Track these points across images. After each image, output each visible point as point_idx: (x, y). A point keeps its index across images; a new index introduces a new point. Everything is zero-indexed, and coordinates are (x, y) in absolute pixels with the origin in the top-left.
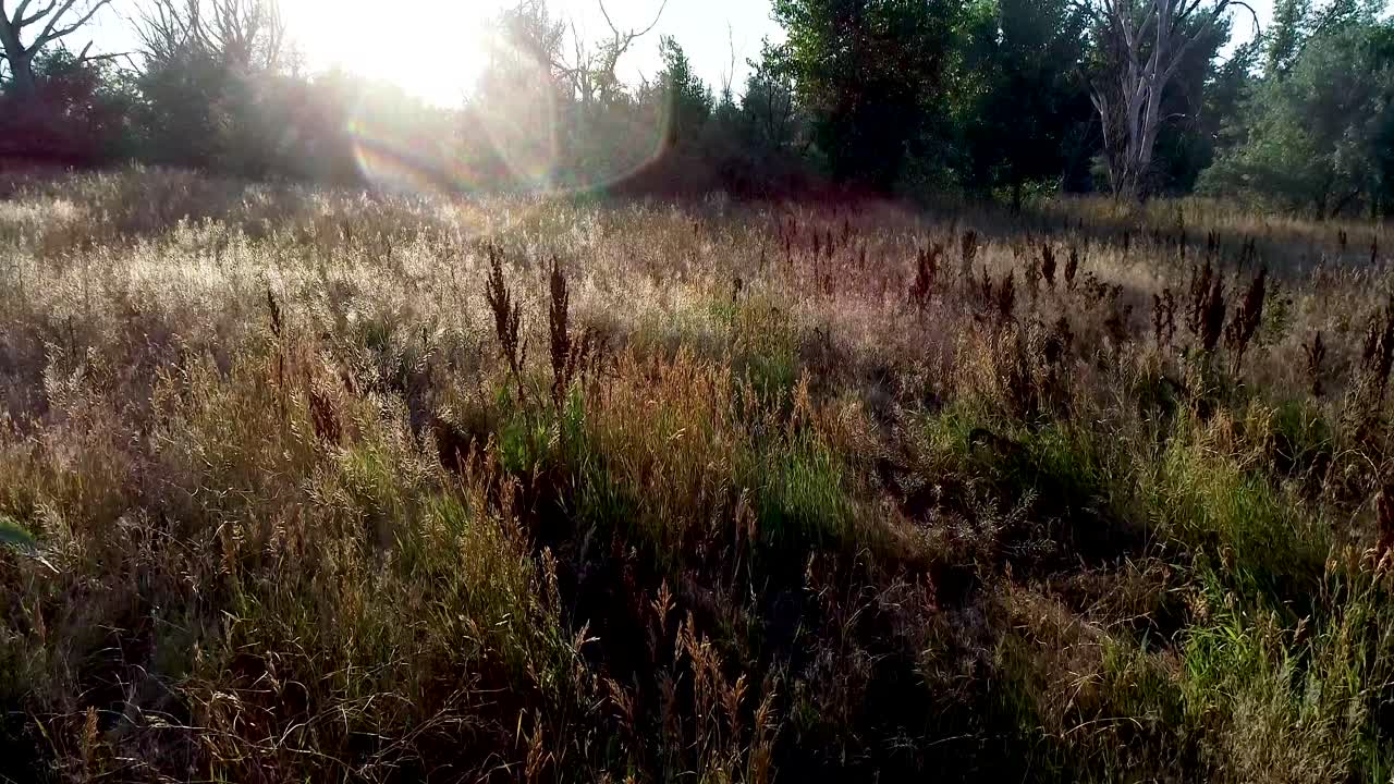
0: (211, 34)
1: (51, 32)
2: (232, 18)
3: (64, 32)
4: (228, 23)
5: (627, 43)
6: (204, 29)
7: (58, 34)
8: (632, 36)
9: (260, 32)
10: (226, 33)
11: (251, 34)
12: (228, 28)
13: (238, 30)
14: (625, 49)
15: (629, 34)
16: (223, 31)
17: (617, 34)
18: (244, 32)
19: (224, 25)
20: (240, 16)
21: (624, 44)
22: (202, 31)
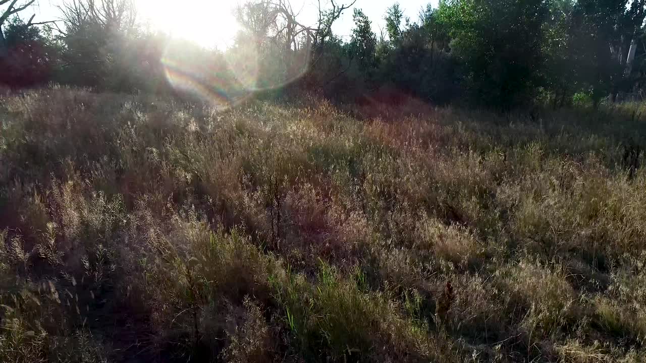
0: (100, 14)
1: (12, 10)
2: (111, 7)
3: (19, 9)
4: (109, 9)
5: (339, 13)
6: (97, 12)
7: (16, 11)
8: (343, 8)
9: (125, 13)
10: (108, 14)
11: (120, 15)
12: (109, 10)
13: (114, 12)
14: (338, 16)
15: (340, 7)
16: (106, 12)
17: (334, 7)
18: (117, 13)
19: (106, 9)
20: (115, 5)
21: (337, 13)
22: (96, 13)
